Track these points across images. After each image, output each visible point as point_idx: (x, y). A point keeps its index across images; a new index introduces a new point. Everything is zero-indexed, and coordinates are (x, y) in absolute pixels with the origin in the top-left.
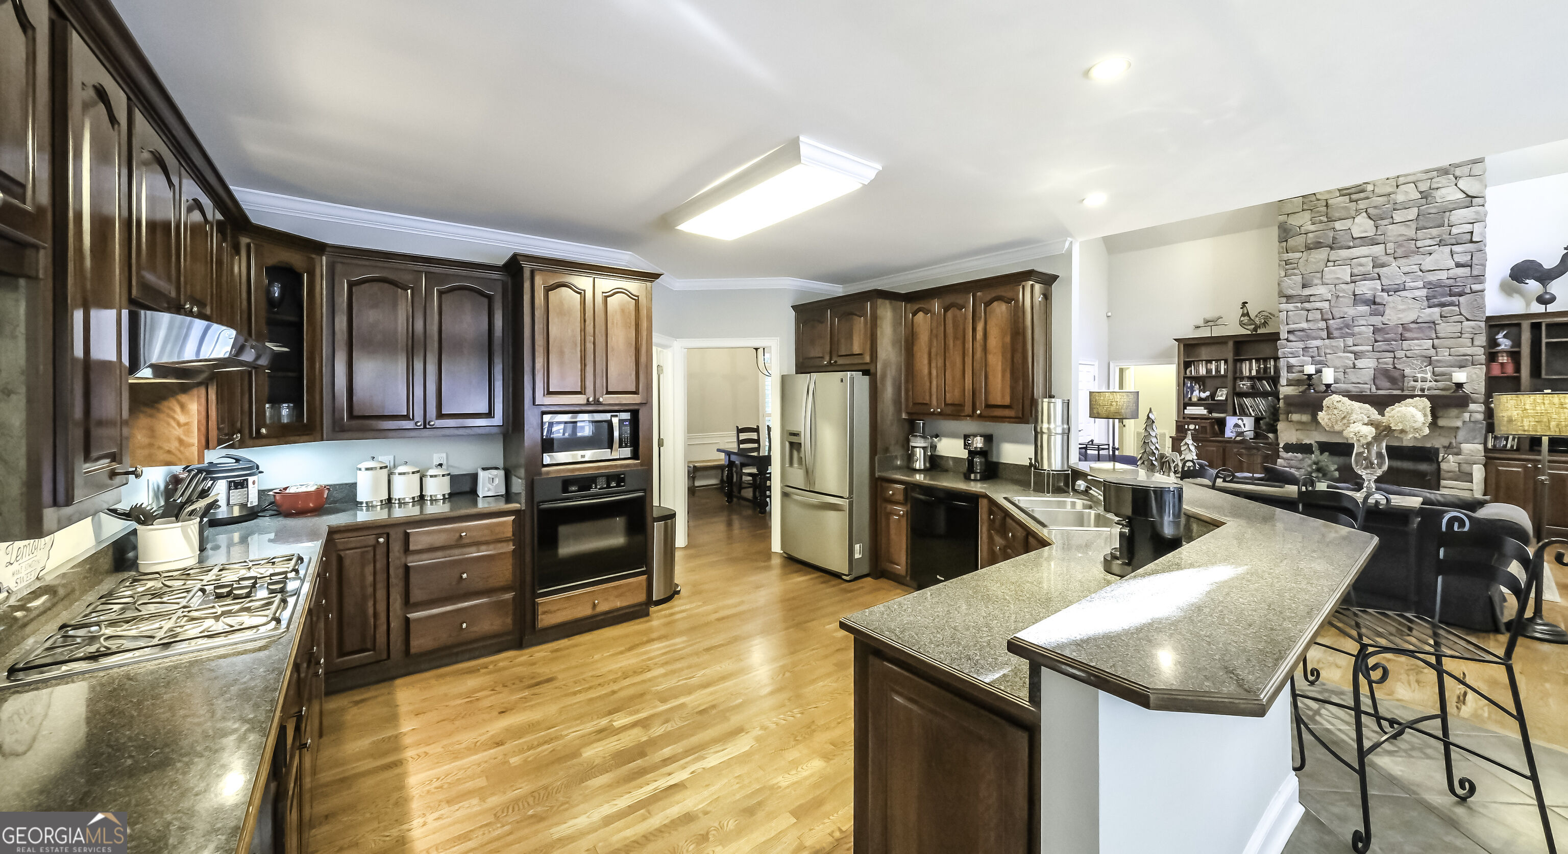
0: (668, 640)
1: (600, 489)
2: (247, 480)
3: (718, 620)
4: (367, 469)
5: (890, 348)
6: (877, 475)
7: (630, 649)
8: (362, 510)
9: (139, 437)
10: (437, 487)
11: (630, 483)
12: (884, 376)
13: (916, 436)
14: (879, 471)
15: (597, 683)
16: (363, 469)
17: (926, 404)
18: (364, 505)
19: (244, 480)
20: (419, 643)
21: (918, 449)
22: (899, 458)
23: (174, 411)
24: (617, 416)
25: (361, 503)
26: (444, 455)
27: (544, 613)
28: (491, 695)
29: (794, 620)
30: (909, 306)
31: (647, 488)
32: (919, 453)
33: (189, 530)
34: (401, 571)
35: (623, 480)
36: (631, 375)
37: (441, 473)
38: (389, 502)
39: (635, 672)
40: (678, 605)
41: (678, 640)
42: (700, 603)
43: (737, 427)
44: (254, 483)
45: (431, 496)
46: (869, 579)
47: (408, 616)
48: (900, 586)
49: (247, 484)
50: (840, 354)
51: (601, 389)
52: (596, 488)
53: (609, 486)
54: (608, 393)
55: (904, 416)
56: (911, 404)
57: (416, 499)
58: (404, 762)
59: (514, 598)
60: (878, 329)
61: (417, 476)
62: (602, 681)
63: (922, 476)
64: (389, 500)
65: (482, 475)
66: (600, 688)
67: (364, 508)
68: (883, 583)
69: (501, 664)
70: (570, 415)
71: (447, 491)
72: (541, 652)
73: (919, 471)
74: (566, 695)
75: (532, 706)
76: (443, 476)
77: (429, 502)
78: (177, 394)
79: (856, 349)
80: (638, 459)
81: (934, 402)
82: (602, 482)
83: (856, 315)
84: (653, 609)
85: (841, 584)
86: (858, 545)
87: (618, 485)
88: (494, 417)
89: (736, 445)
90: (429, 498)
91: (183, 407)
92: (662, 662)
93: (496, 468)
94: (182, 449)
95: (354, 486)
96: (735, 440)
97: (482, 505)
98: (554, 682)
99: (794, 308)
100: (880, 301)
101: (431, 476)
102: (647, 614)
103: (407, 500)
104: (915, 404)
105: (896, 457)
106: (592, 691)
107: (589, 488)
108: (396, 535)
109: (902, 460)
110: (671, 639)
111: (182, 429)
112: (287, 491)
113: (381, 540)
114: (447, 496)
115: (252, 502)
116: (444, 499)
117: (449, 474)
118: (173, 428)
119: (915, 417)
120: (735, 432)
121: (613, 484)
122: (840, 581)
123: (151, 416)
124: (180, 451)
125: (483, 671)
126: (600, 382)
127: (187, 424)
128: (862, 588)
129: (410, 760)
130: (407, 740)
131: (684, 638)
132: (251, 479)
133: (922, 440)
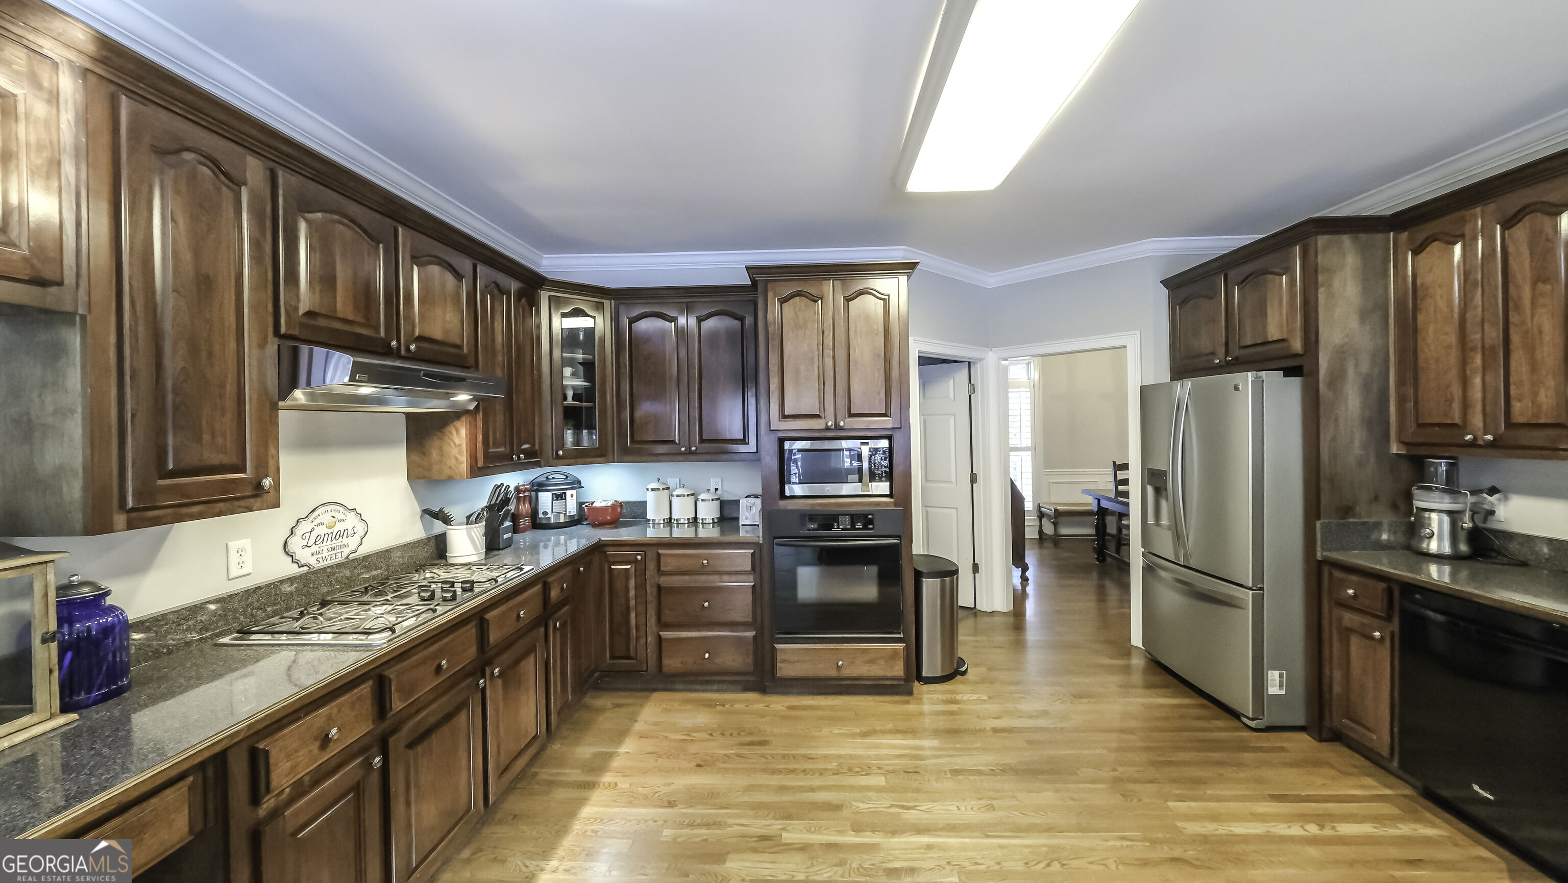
0: (914, 737)
1: (843, 529)
2: (565, 493)
3: (995, 730)
4: (652, 490)
5: (1354, 323)
6: (1319, 556)
7: (864, 735)
8: (649, 527)
9: (434, 455)
10: (708, 511)
11: (880, 527)
12: (1338, 377)
13: (1429, 489)
14: (1323, 550)
15: (803, 768)
16: (650, 490)
17: (1454, 425)
18: (651, 522)
19: (563, 493)
20: (672, 663)
21: (1434, 516)
22: (1385, 527)
23: (452, 434)
24: (867, 443)
25: (649, 520)
26: (720, 480)
27: (783, 661)
28: (708, 740)
29: (1115, 770)
30: (1404, 236)
31: (906, 534)
32: (1437, 523)
33: (472, 533)
34: (655, 589)
35: (871, 522)
36: (879, 393)
37: (711, 498)
38: (669, 522)
39: (850, 770)
40: (957, 688)
41: (926, 743)
42: (985, 698)
43: (1114, 462)
44: (572, 496)
45: (702, 519)
46: (1304, 736)
47: (661, 633)
48: (1374, 769)
49: (565, 497)
50: (1243, 343)
51: (842, 411)
52: (838, 528)
53: (853, 527)
54: (851, 415)
55: (1395, 449)
56: (1411, 427)
57: (691, 521)
58: (597, 786)
59: (755, 637)
60: (1321, 290)
61: (692, 499)
62: (810, 766)
63: (1447, 569)
64: (670, 519)
65: (744, 503)
66: (802, 776)
67: (651, 525)
68: (1334, 753)
69: (738, 706)
70: (809, 442)
71: (716, 515)
72: (779, 703)
73: (1439, 558)
74: (764, 771)
75: (726, 770)
76: (713, 500)
77: (701, 525)
78: (454, 421)
79: (1274, 332)
80: (892, 498)
81: (1477, 421)
82: (845, 522)
83: (1272, 273)
84: (917, 686)
85: (1236, 729)
86: (1276, 674)
87: (865, 527)
88: (748, 444)
89: (1112, 486)
90: (701, 521)
91: (457, 431)
92: (891, 768)
93: (757, 497)
94: (457, 465)
95: (644, 504)
96: (1112, 479)
97: (742, 533)
98: (766, 747)
99: (1165, 283)
100: (1322, 240)
101: (703, 500)
102: (910, 693)
103: (707, 521)
104: (1420, 425)
105: (1377, 526)
106: (792, 776)
107: (830, 527)
108: (651, 554)
109: (1393, 531)
110: (919, 738)
111: (457, 448)
112: (594, 505)
113: (639, 557)
114: (716, 521)
115: (570, 512)
116: (714, 523)
117: (718, 499)
118: (452, 448)
119: (1423, 451)
120: (1111, 469)
121: (859, 525)
122: (1236, 723)
123: (440, 438)
124: (456, 467)
125: (719, 708)
126: (842, 402)
127: (460, 445)
128: (1283, 749)
129: (601, 785)
130: (616, 763)
131: (935, 743)
132: (569, 493)
133: (1447, 498)
